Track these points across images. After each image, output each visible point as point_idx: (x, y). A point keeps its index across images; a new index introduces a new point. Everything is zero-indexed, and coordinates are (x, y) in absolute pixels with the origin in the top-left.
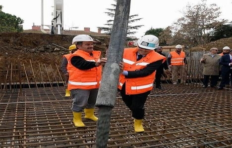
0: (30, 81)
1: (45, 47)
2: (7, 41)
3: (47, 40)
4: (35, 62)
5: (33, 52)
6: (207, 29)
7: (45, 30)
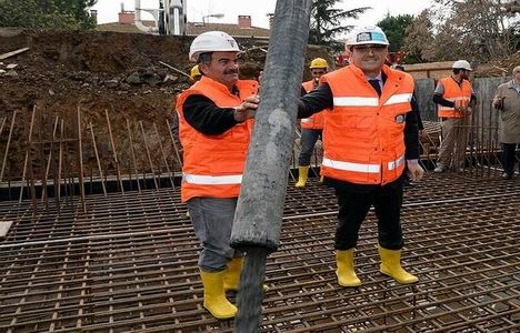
0: (106, 175)
1: (142, 71)
2: (51, 56)
3: (148, 52)
4: (119, 117)
5: (114, 88)
6: (509, 17)
7: (145, 23)
